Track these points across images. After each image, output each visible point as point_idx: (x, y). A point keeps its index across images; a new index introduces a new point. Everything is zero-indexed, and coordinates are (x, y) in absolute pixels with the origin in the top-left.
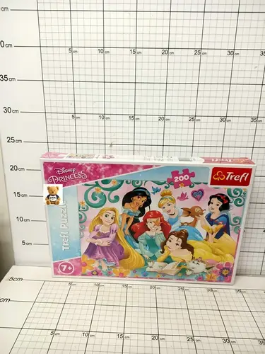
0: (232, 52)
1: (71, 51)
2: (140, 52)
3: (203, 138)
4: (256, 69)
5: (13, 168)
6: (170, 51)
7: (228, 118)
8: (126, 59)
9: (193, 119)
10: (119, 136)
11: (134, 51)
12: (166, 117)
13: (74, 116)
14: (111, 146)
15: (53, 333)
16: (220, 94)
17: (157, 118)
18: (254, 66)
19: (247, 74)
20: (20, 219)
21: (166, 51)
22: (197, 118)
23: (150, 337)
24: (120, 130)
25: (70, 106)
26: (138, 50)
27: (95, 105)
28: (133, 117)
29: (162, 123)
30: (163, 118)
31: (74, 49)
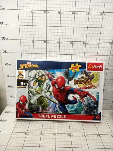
0: (102, 14)
2: (62, 13)
5: (6, 64)
6: (76, 12)
7: (100, 43)
8: (56, 16)
9: (85, 43)
10: (53, 50)
11: (60, 12)
13: (33, 41)
14: (49, 55)
15: (26, 134)
17: (69, 42)
18: (112, 20)
20: (9, 86)
21: (74, 13)
22: (87, 43)
23: (67, 135)
24: (53, 48)
25: (31, 37)
26: (62, 12)
27: (42, 36)
28: (59, 42)
29: (71, 45)
30: (72, 43)
31: (33, 11)
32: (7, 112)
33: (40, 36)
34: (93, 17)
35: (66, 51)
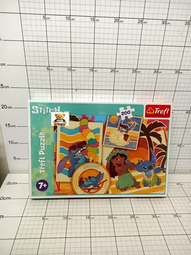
0: (165, 22)
1: (45, 18)
2: (98, 20)
3: (141, 84)
4: (181, 35)
5: (4, 107)
6: (120, 19)
7: (159, 71)
8: (87, 25)
9: (135, 71)
11: (94, 19)
12: (116, 70)
13: (48, 68)
14: (76, 91)
15: (44, 218)
16: (154, 53)
17: (110, 70)
18: (180, 32)
19: (175, 39)
20: (10, 142)
21: (117, 20)
22: (138, 70)
24: (83, 79)
25: (45, 60)
26: (96, 18)
27: (64, 60)
28: (92, 70)
29: (113, 74)
30: (114, 70)
31: (47, 16)
32: (9, 183)
33: (60, 60)
34: (149, 27)
35: (104, 84)
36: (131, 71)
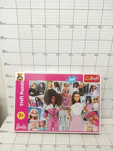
0: (100, 27)
1: (31, 26)
4: (110, 34)
5: (7, 76)
6: (74, 26)
7: (98, 54)
9: (83, 55)
11: (58, 26)
12: (72, 54)
13: (33, 54)
15: (26, 146)
17: (68, 54)
18: (109, 32)
20: (10, 97)
21: (72, 26)
22: (85, 54)
23: (67, 146)
25: (31, 49)
28: (58, 54)
29: (70, 57)
32: (8, 122)
36: (81, 54)
